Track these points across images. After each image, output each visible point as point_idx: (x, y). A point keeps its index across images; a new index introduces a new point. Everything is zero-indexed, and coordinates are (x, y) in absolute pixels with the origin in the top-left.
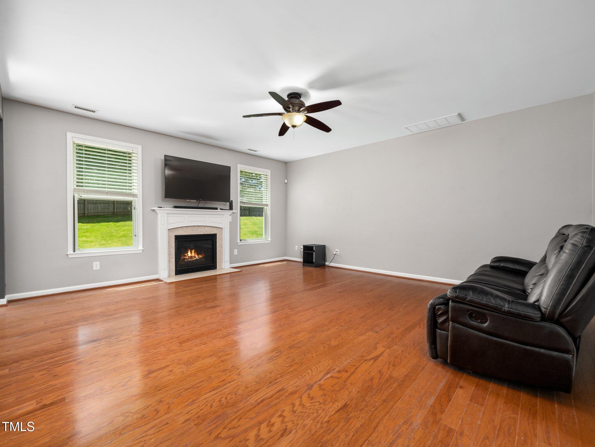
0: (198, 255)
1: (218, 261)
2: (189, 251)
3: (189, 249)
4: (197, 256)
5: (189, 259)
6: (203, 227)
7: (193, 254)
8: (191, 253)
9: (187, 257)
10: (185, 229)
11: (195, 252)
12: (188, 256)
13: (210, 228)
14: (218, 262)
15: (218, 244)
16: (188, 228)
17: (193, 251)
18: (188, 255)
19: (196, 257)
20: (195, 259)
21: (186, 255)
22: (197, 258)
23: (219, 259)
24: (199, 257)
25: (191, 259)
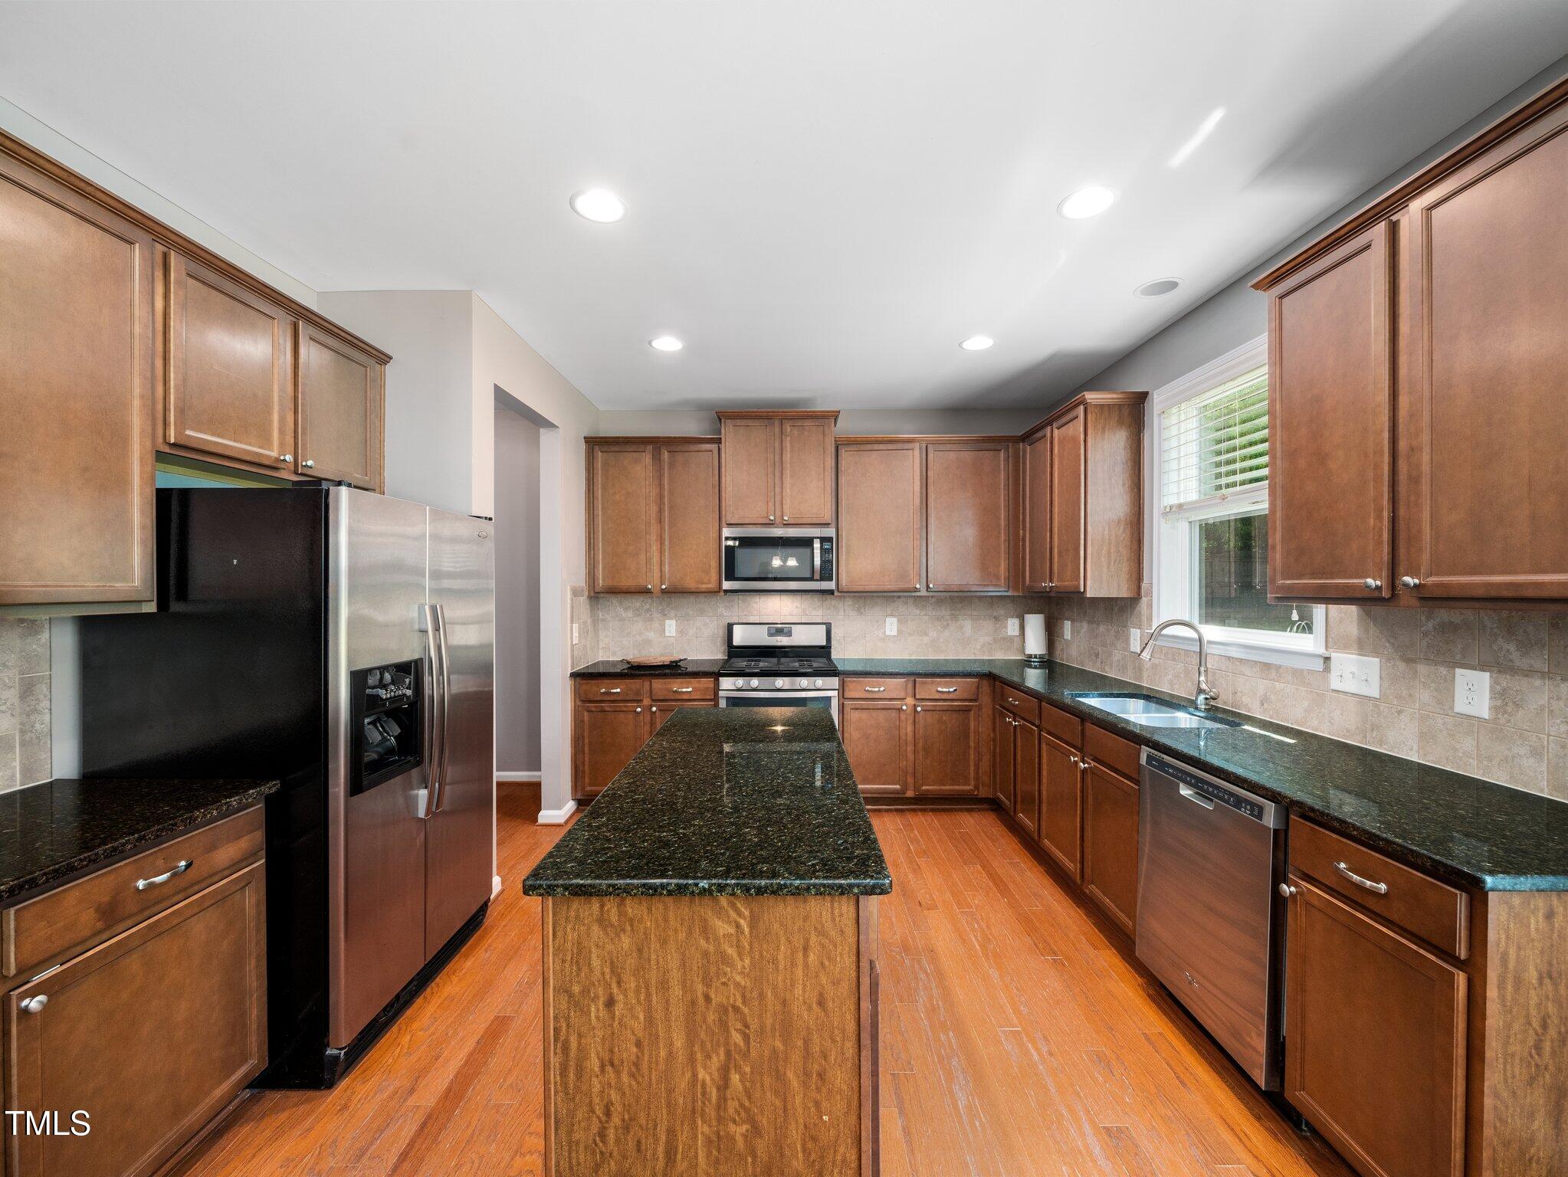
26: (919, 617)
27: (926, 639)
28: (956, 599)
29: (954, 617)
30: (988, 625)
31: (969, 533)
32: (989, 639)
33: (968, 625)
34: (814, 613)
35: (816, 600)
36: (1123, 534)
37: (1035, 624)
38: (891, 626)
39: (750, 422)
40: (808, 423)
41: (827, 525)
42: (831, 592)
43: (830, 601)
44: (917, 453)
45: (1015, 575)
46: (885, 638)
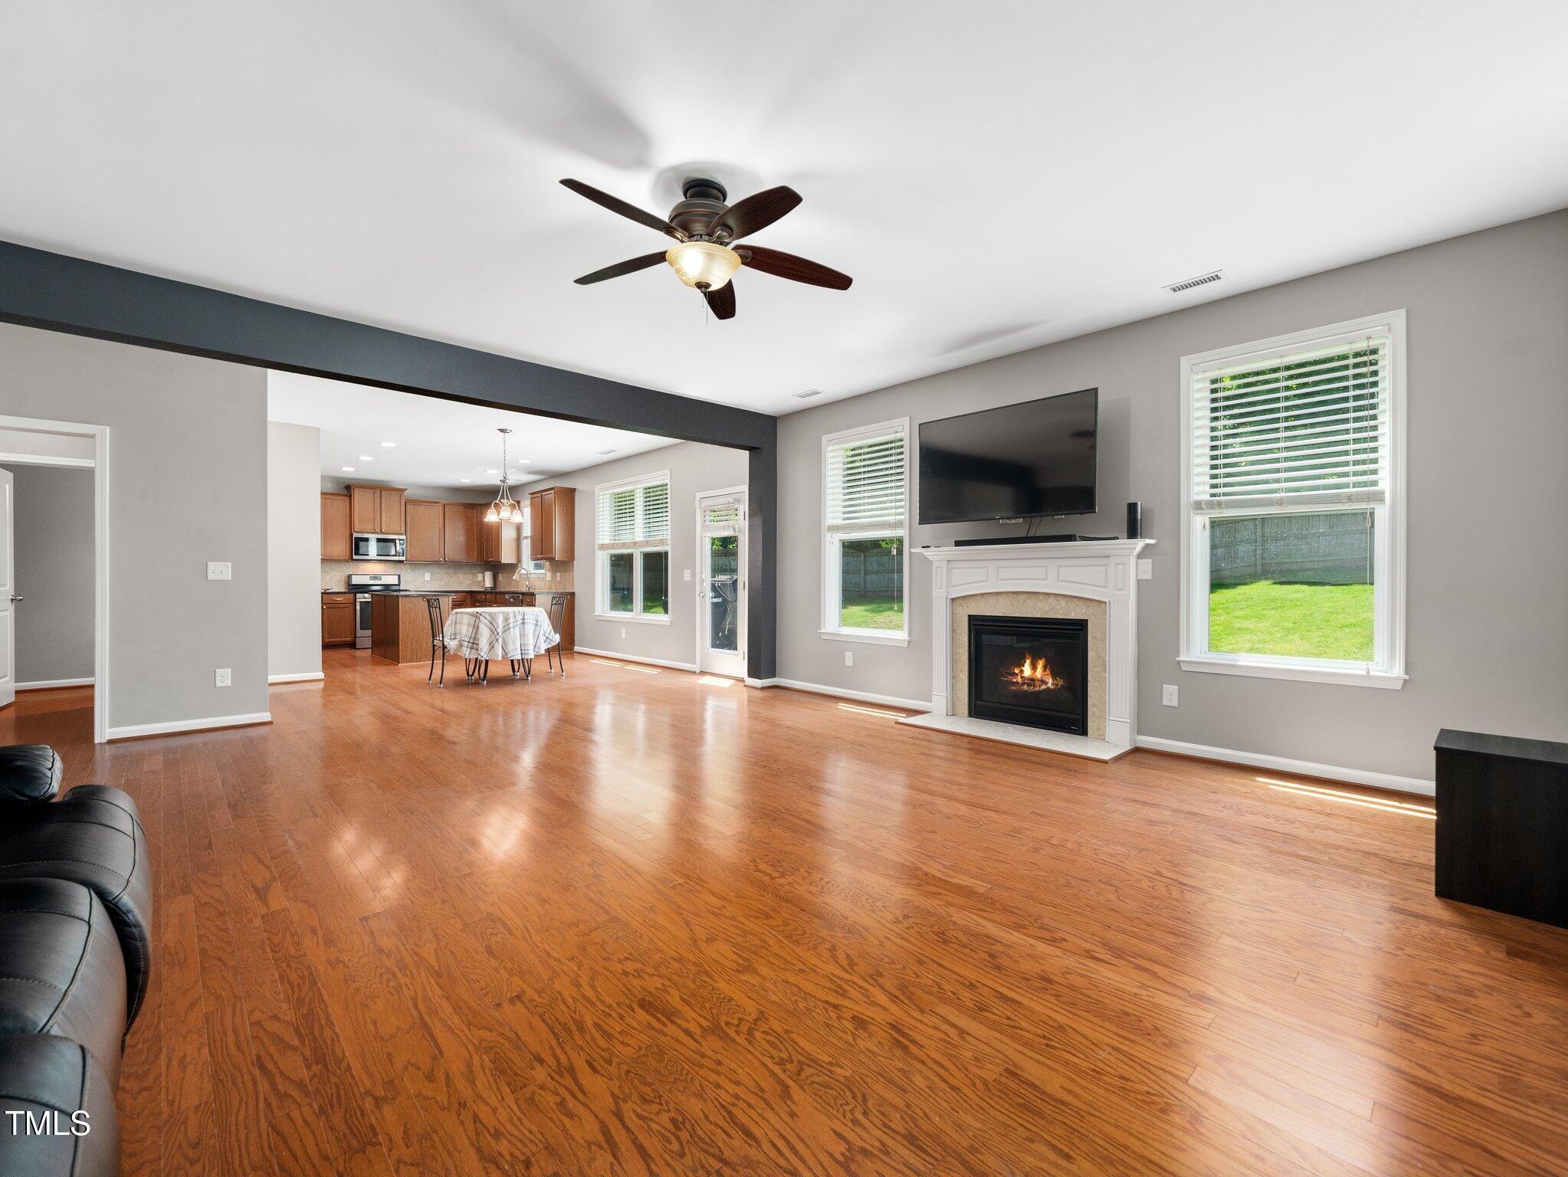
0: (1054, 675)
1: (1091, 710)
2: (1028, 662)
3: (1029, 654)
4: (1050, 681)
5: (1023, 684)
6: (1041, 597)
7: (1039, 673)
8: (1034, 667)
9: (1019, 677)
10: (992, 600)
11: (1045, 668)
12: (1022, 677)
13: (1063, 603)
14: (1093, 714)
15: (1091, 655)
16: (1001, 599)
17: (1040, 664)
18: (1022, 672)
19: (1046, 683)
20: (1044, 687)
21: (1017, 671)
22: (1050, 685)
23: (1094, 705)
24: (1057, 685)
25: (1028, 685)
26: (440, 572)
27: (443, 582)
28: (455, 565)
29: (455, 573)
30: (470, 576)
31: (462, 539)
32: (470, 582)
33: (461, 577)
34: (391, 571)
35: (392, 565)
36: (514, 544)
37: (488, 575)
38: (427, 576)
39: (366, 490)
40: (392, 492)
41: (401, 534)
42: (401, 562)
43: (400, 565)
44: (440, 508)
45: (480, 556)
46: (424, 582)
